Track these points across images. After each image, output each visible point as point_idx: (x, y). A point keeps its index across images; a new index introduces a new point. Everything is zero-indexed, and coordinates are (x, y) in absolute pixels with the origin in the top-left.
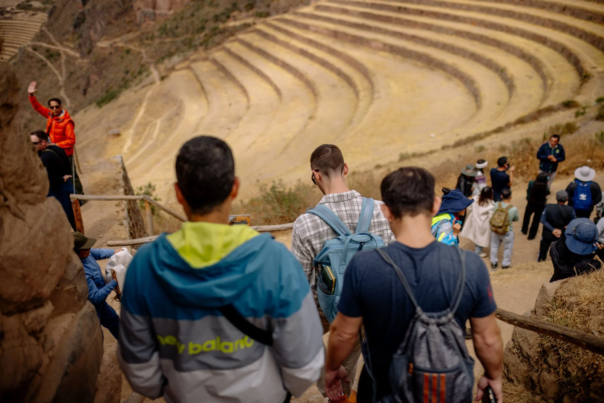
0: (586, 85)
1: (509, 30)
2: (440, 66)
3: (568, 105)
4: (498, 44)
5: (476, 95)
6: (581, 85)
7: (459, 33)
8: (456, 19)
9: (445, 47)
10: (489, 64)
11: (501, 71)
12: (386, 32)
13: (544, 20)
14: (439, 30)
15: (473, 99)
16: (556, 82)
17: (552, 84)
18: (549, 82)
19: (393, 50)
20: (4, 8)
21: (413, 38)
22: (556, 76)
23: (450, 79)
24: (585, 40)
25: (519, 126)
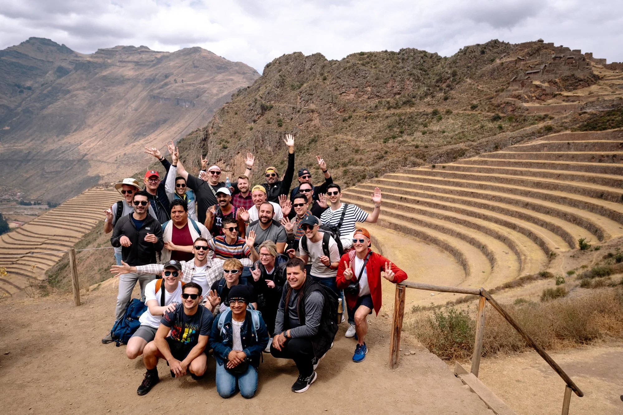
0: (553, 261)
1: (486, 218)
2: (434, 241)
3: (544, 275)
4: (479, 228)
5: (464, 264)
6: (550, 261)
7: (447, 218)
8: (444, 208)
9: (436, 228)
10: (472, 242)
11: (482, 248)
12: (391, 215)
13: (512, 212)
14: (432, 215)
15: (462, 267)
16: (529, 258)
17: (525, 259)
18: (523, 257)
19: (396, 228)
20: (109, 183)
21: (412, 220)
22: (527, 253)
23: (442, 251)
24: (546, 228)
25: (507, 289)
